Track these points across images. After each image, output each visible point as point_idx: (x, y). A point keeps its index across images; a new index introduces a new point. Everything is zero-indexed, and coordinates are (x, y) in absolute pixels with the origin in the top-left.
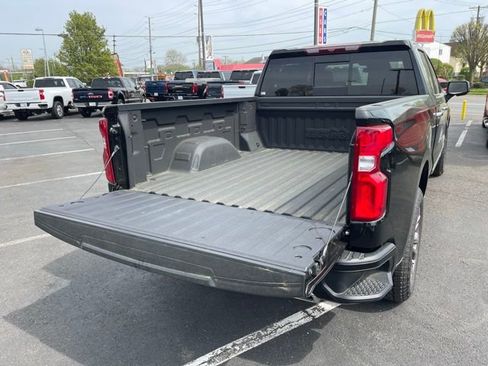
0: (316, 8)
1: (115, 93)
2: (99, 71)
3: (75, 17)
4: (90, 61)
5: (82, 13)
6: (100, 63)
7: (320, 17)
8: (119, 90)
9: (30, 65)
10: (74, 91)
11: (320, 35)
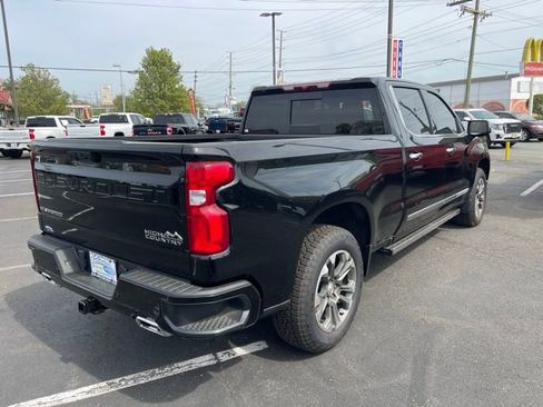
0: (389, 40)
1: (174, 129)
2: (171, 108)
3: (152, 53)
4: (163, 97)
5: (158, 49)
6: (172, 99)
7: (394, 50)
8: (179, 126)
9: (109, 101)
10: (134, 127)
11: (394, 68)
